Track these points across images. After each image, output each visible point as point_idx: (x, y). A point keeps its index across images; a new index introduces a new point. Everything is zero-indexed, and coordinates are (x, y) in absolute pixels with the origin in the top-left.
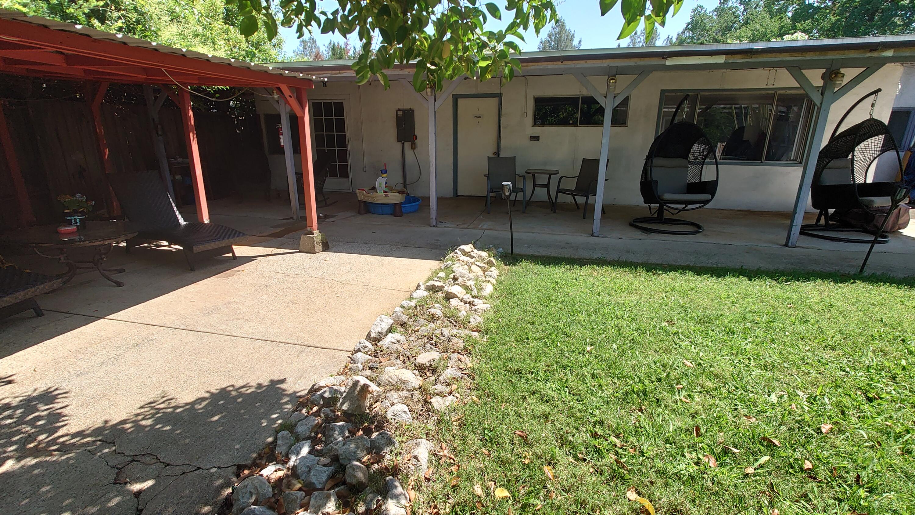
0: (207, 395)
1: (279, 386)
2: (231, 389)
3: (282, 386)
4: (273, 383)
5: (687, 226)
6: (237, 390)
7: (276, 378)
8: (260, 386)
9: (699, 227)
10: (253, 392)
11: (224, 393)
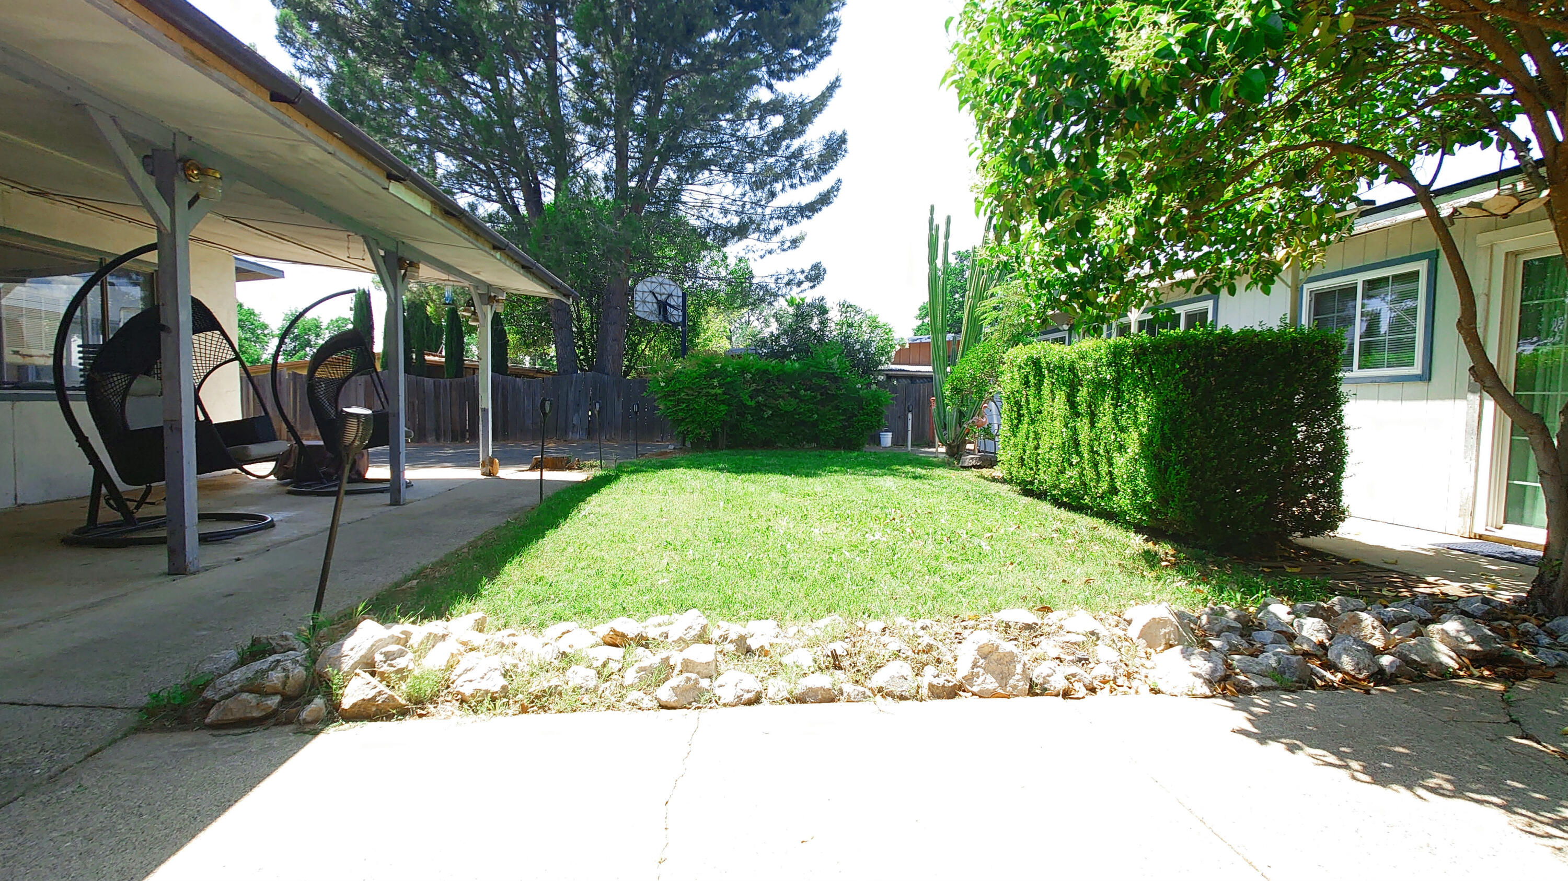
0: (1420, 791)
1: (1256, 731)
2: (1360, 776)
3: (1249, 727)
4: (1262, 739)
6: (1347, 767)
7: (1253, 742)
8: (1292, 748)
10: (1310, 746)
11: (1380, 778)
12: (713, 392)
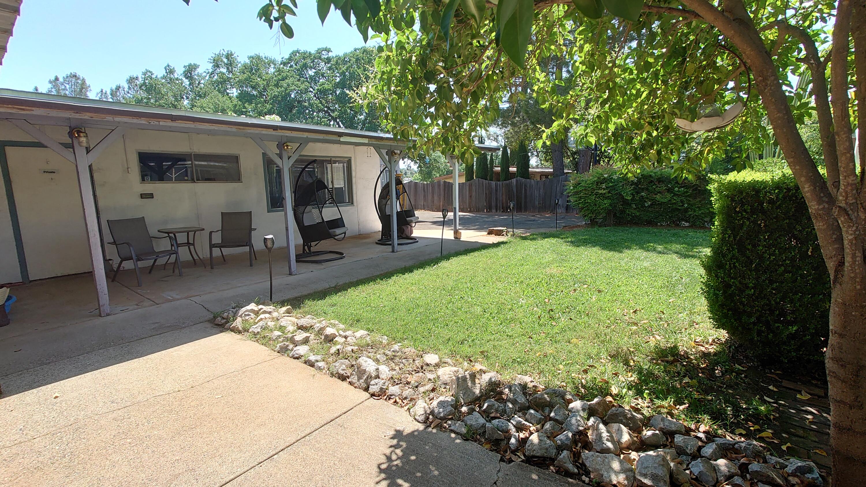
5: (325, 255)
9: (341, 254)
12: (600, 192)
